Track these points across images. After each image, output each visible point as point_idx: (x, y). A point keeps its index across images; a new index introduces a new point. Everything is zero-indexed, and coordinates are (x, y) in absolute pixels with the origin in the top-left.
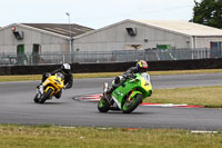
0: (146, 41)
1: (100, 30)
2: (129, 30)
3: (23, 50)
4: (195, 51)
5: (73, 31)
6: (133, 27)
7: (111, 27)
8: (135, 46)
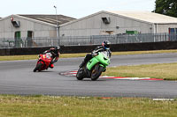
0: (118, 28)
1: (81, 20)
2: (104, 19)
3: (19, 36)
4: (157, 36)
5: (59, 20)
6: (107, 16)
7: (89, 17)
8: (109, 32)
